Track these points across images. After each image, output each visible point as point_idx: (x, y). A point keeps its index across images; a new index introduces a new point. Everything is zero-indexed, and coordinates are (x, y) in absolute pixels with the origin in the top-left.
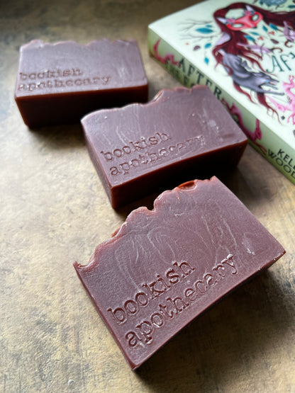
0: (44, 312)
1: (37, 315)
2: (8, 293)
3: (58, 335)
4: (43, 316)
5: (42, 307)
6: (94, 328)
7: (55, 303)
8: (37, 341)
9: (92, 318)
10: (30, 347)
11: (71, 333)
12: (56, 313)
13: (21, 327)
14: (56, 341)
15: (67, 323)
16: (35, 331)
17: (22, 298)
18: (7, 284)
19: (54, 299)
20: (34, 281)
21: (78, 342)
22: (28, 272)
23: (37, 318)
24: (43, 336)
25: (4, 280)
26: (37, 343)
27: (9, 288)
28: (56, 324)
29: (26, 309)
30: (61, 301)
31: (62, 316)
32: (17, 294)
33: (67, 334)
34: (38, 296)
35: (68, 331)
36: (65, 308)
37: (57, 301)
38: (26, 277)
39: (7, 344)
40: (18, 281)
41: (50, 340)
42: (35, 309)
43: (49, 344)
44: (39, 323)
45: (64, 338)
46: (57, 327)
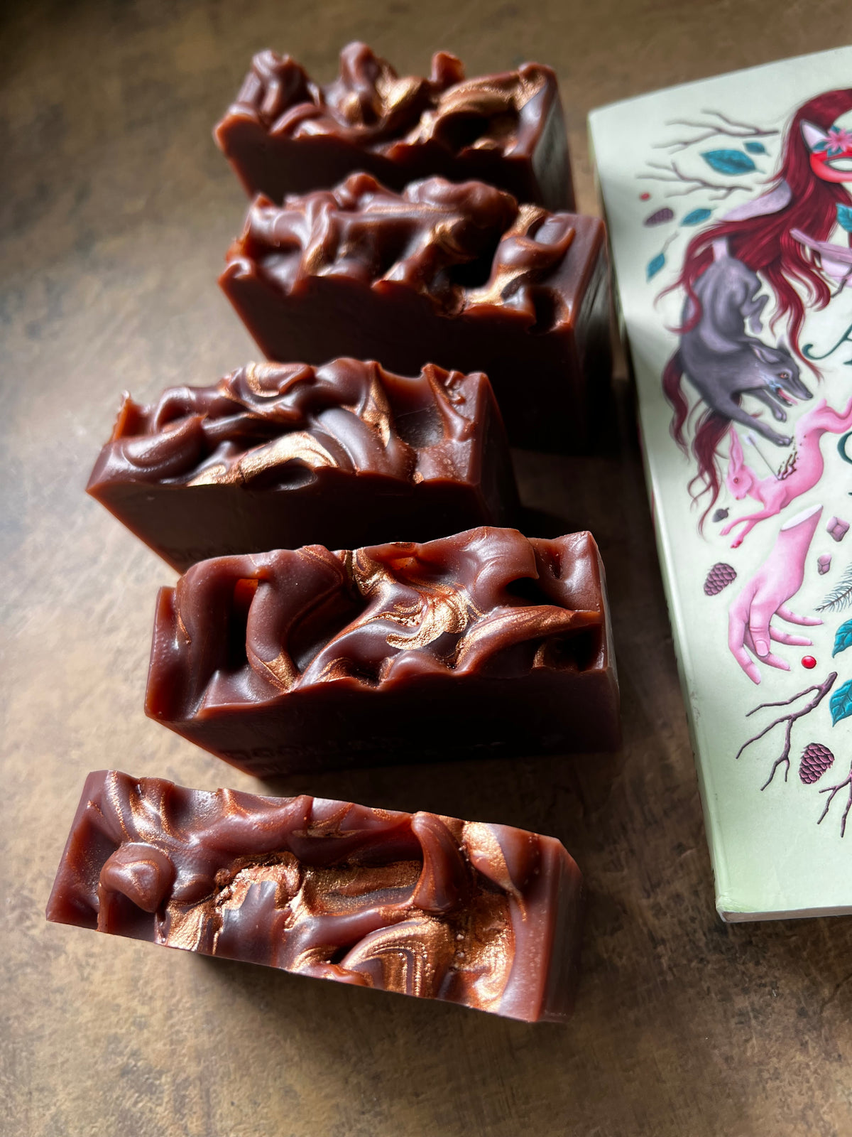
0: (134, 1045)
1: (121, 1054)
2: (59, 1005)
3: (166, 1099)
4: (134, 1054)
5: (129, 1033)
6: (242, 1076)
7: (155, 1020)
8: (124, 1116)
9: (237, 1052)
10: (112, 1130)
11: (193, 1092)
12: (159, 1046)
13: (89, 1083)
14: (163, 1112)
15: (183, 1069)
16: (117, 1092)
17: (88, 1014)
18: (56, 983)
19: (153, 1012)
20: (109, 971)
21: (209, 1116)
22: (96, 950)
23: (120, 1061)
24: (136, 1103)
25: (48, 974)
26: (125, 1119)
27: (60, 990)
28: (161, 1073)
29: (97, 1040)
30: (169, 1015)
31: (173, 1052)
32: (78, 1004)
33: (184, 1096)
34: (118, 1006)
35: (186, 1088)
36: (178, 1032)
37: (159, 1015)
38: (92, 961)
39: (66, 1122)
40: (76, 973)
41: (151, 1110)
42: (116, 1039)
43: (150, 1121)
44: (124, 1072)
45: (180, 1106)
46: (163, 1079)
